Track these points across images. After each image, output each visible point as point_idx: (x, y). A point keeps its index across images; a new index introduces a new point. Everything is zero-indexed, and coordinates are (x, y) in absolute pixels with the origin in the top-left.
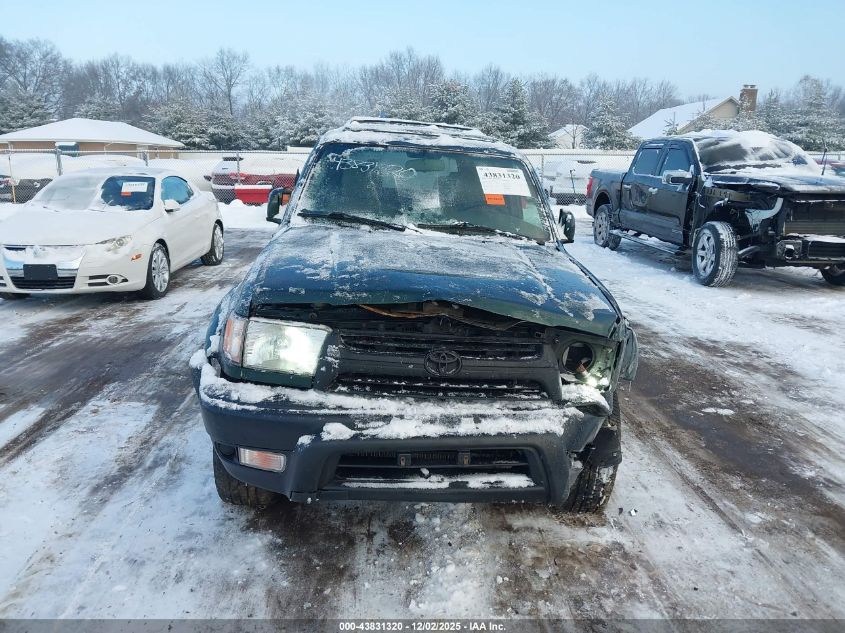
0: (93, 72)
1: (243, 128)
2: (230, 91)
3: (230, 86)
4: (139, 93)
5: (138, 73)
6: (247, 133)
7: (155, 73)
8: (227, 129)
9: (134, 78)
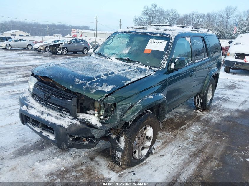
0: (186, 17)
1: (226, 32)
2: (227, 20)
3: (228, 18)
4: (198, 22)
5: (199, 16)
6: (227, 33)
7: (204, 16)
8: (220, 32)
9: (197, 18)
